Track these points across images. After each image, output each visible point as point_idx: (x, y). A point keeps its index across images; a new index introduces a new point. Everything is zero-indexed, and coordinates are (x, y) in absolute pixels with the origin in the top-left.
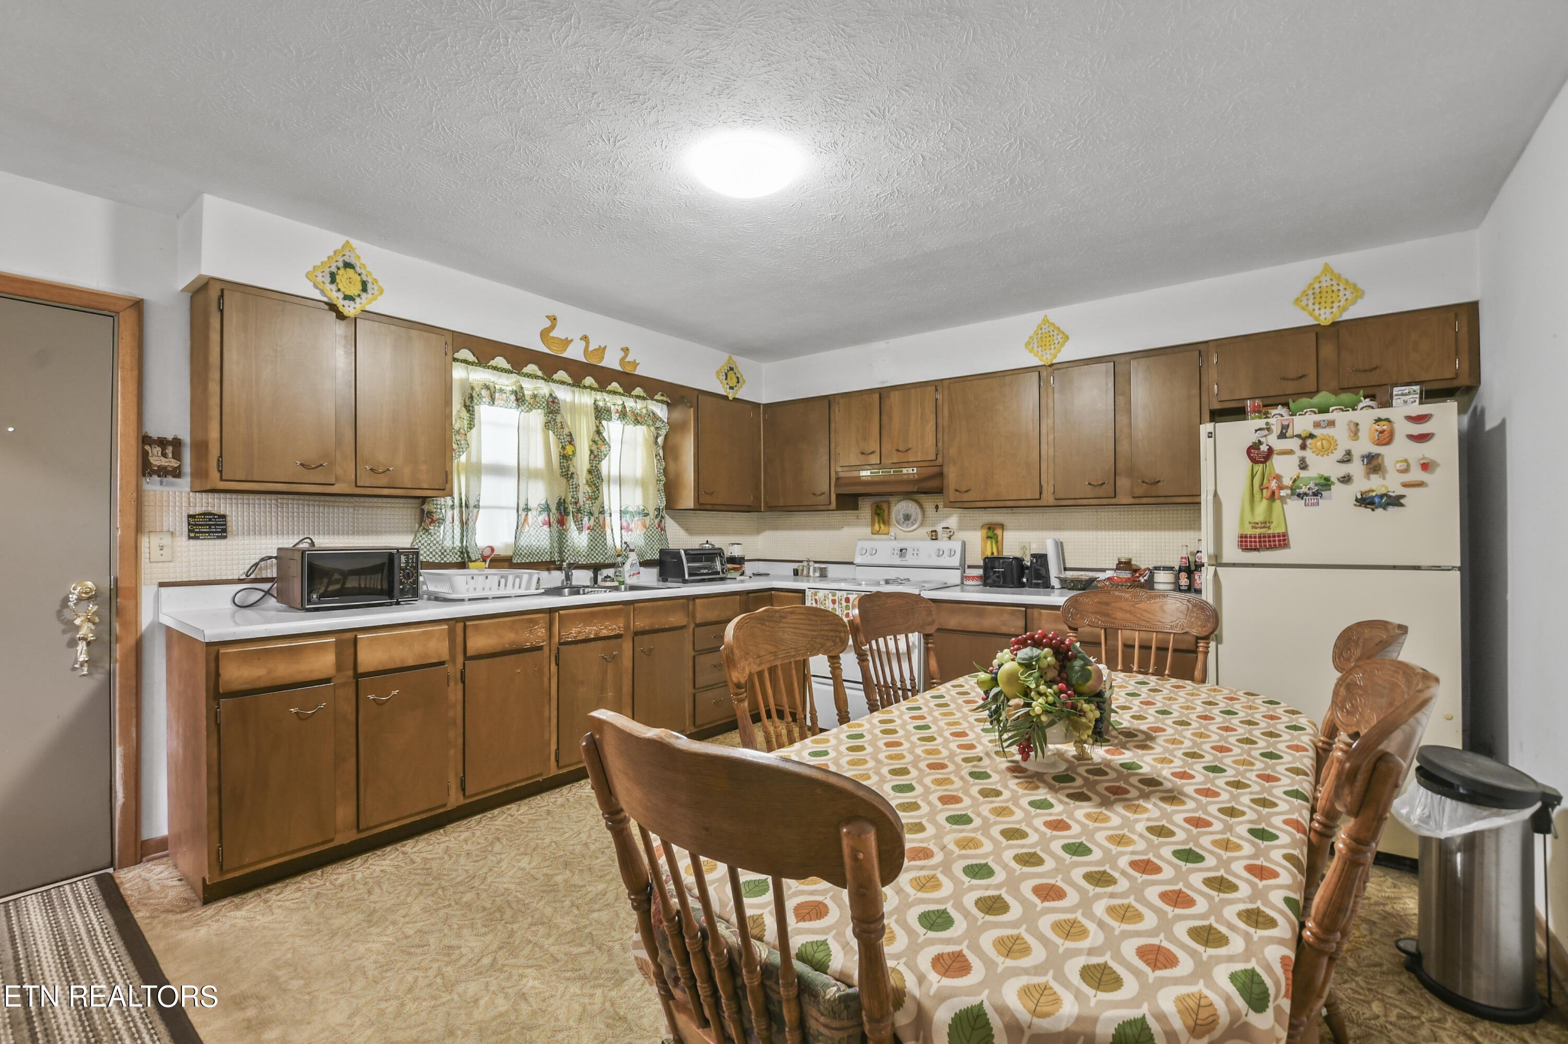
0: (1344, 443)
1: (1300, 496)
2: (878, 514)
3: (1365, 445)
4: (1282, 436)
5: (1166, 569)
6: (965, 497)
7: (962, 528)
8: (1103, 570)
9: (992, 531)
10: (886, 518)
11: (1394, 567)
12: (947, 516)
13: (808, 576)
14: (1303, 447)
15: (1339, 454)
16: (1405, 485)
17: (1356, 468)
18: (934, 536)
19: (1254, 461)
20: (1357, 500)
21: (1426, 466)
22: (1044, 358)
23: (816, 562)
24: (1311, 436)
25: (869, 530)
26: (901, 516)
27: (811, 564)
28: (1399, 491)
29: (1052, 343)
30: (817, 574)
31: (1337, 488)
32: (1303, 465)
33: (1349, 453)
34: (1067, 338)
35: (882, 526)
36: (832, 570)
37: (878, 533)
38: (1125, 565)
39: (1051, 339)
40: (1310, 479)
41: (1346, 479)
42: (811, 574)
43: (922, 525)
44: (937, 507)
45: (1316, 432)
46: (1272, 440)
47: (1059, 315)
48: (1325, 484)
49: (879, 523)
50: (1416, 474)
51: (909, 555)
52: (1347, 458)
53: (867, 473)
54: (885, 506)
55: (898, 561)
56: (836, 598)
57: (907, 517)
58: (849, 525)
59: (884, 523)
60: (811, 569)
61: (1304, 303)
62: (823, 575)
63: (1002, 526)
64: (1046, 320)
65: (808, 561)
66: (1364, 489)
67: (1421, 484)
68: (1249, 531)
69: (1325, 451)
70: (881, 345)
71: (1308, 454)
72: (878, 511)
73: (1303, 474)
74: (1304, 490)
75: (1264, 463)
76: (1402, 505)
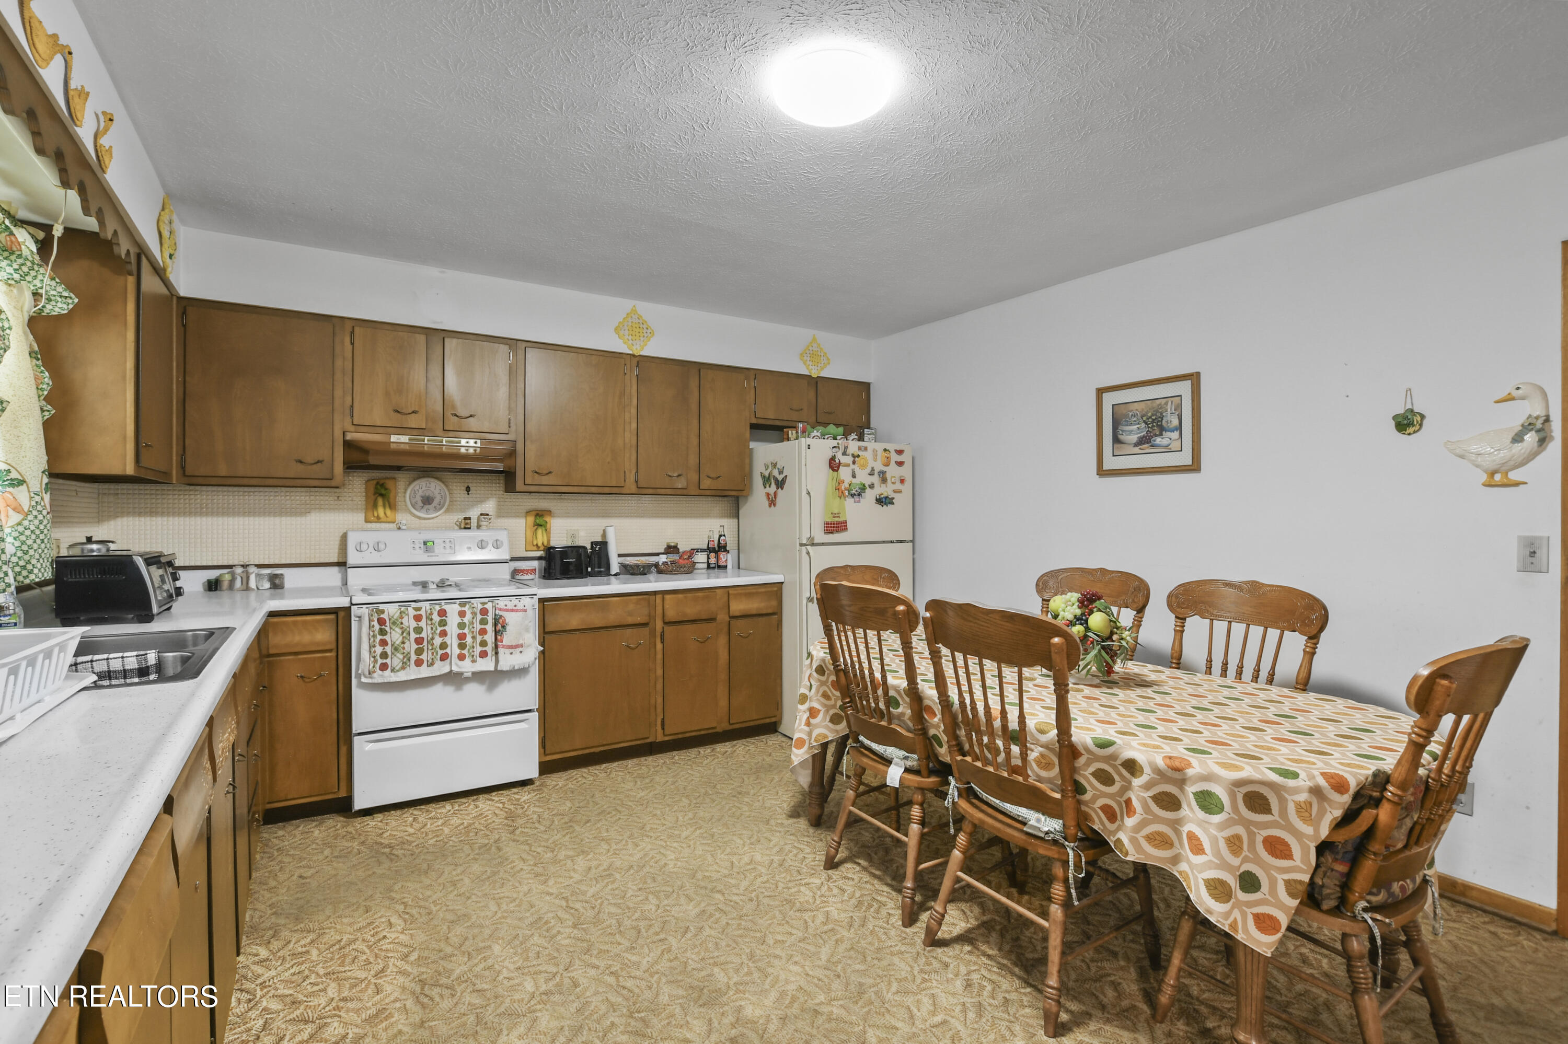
0: (871, 464)
1: (853, 495)
2: (382, 495)
3: (879, 467)
4: (844, 454)
5: (702, 550)
6: (545, 480)
7: (500, 514)
8: (658, 554)
9: (540, 518)
10: (391, 500)
11: (884, 542)
12: (481, 501)
13: (247, 588)
14: (854, 463)
15: (868, 470)
16: (895, 491)
17: (875, 479)
18: (466, 525)
19: (834, 470)
20: (877, 500)
21: (902, 481)
22: (634, 348)
23: (259, 566)
24: (858, 456)
25: (361, 517)
26: (418, 499)
27: (252, 570)
28: (892, 495)
29: (642, 335)
30: (267, 585)
31: (868, 490)
32: (854, 476)
33: (873, 469)
34: (652, 333)
35: (388, 512)
36: (291, 578)
37: (378, 519)
38: (671, 549)
39: (641, 331)
40: (857, 484)
41: (872, 486)
42: (253, 584)
43: (447, 511)
44: (468, 489)
45: (860, 453)
46: (840, 457)
47: (649, 310)
48: (863, 488)
49: (384, 507)
50: (898, 486)
51: (438, 549)
52: (871, 474)
53: (405, 439)
54: (390, 484)
55: (424, 558)
56: (423, 612)
57: (427, 501)
58: (320, 508)
59: (390, 508)
60: (253, 578)
61: (805, 358)
62: (276, 584)
63: (549, 512)
64: (634, 311)
65: (244, 566)
66: (880, 493)
67: (900, 492)
68: (829, 520)
69: (863, 467)
70: (432, 272)
71: (855, 467)
72: (383, 492)
73: (854, 481)
74: (854, 492)
75: (837, 471)
76: (893, 503)
